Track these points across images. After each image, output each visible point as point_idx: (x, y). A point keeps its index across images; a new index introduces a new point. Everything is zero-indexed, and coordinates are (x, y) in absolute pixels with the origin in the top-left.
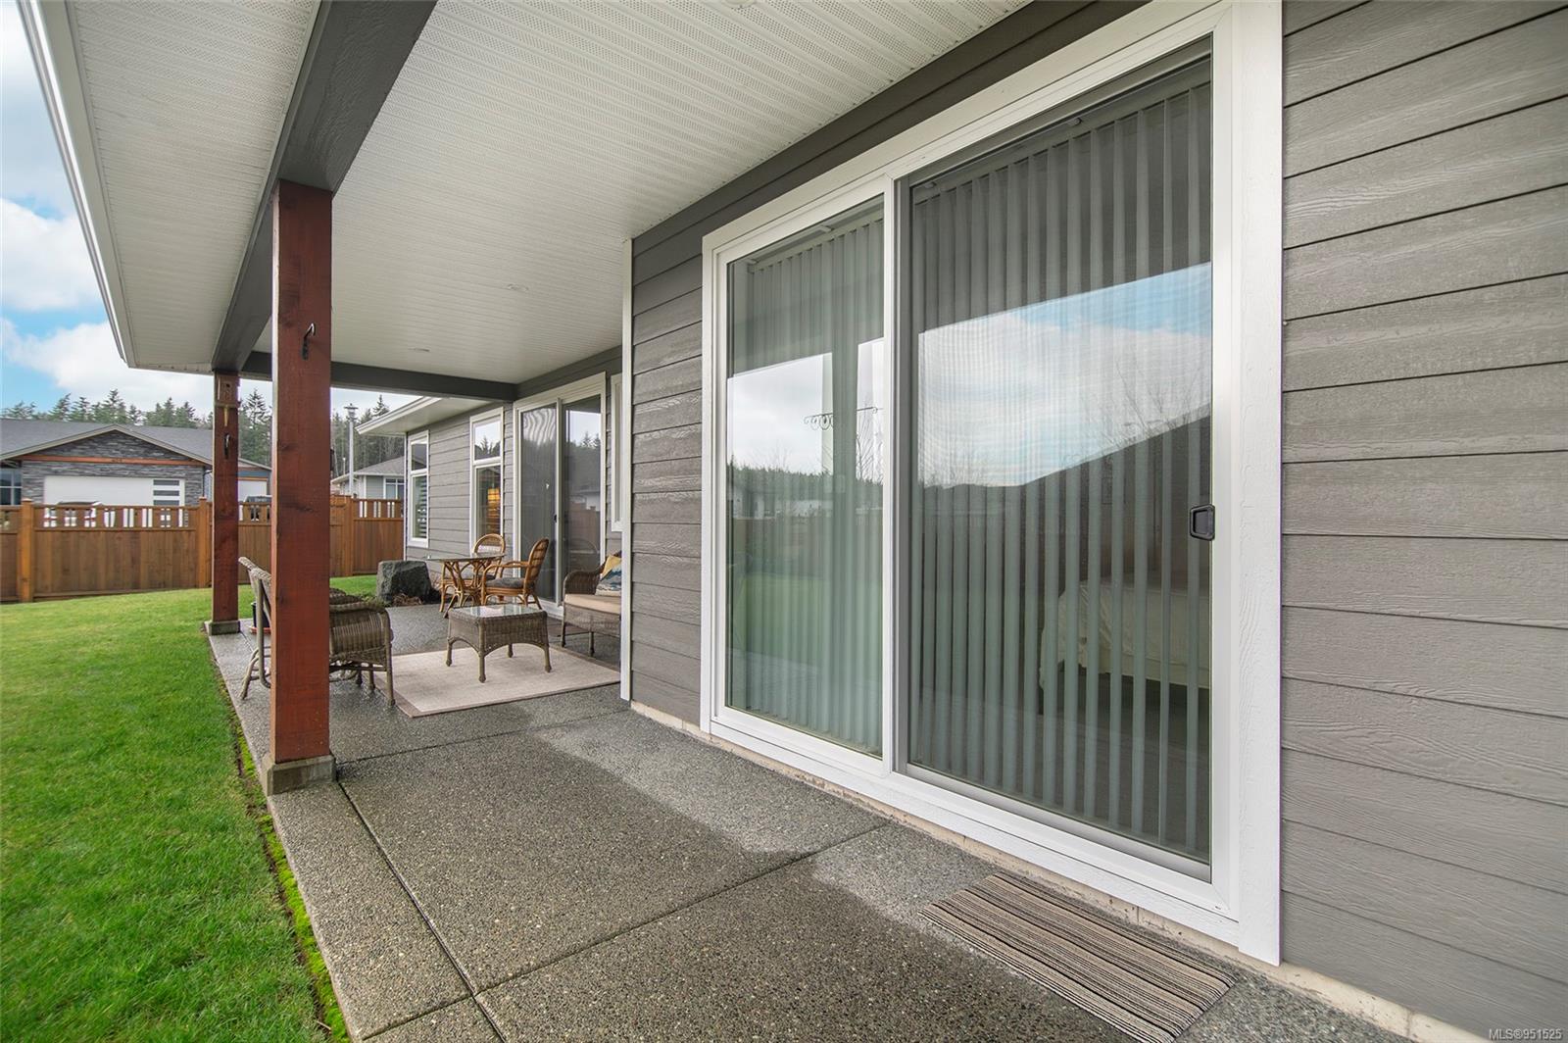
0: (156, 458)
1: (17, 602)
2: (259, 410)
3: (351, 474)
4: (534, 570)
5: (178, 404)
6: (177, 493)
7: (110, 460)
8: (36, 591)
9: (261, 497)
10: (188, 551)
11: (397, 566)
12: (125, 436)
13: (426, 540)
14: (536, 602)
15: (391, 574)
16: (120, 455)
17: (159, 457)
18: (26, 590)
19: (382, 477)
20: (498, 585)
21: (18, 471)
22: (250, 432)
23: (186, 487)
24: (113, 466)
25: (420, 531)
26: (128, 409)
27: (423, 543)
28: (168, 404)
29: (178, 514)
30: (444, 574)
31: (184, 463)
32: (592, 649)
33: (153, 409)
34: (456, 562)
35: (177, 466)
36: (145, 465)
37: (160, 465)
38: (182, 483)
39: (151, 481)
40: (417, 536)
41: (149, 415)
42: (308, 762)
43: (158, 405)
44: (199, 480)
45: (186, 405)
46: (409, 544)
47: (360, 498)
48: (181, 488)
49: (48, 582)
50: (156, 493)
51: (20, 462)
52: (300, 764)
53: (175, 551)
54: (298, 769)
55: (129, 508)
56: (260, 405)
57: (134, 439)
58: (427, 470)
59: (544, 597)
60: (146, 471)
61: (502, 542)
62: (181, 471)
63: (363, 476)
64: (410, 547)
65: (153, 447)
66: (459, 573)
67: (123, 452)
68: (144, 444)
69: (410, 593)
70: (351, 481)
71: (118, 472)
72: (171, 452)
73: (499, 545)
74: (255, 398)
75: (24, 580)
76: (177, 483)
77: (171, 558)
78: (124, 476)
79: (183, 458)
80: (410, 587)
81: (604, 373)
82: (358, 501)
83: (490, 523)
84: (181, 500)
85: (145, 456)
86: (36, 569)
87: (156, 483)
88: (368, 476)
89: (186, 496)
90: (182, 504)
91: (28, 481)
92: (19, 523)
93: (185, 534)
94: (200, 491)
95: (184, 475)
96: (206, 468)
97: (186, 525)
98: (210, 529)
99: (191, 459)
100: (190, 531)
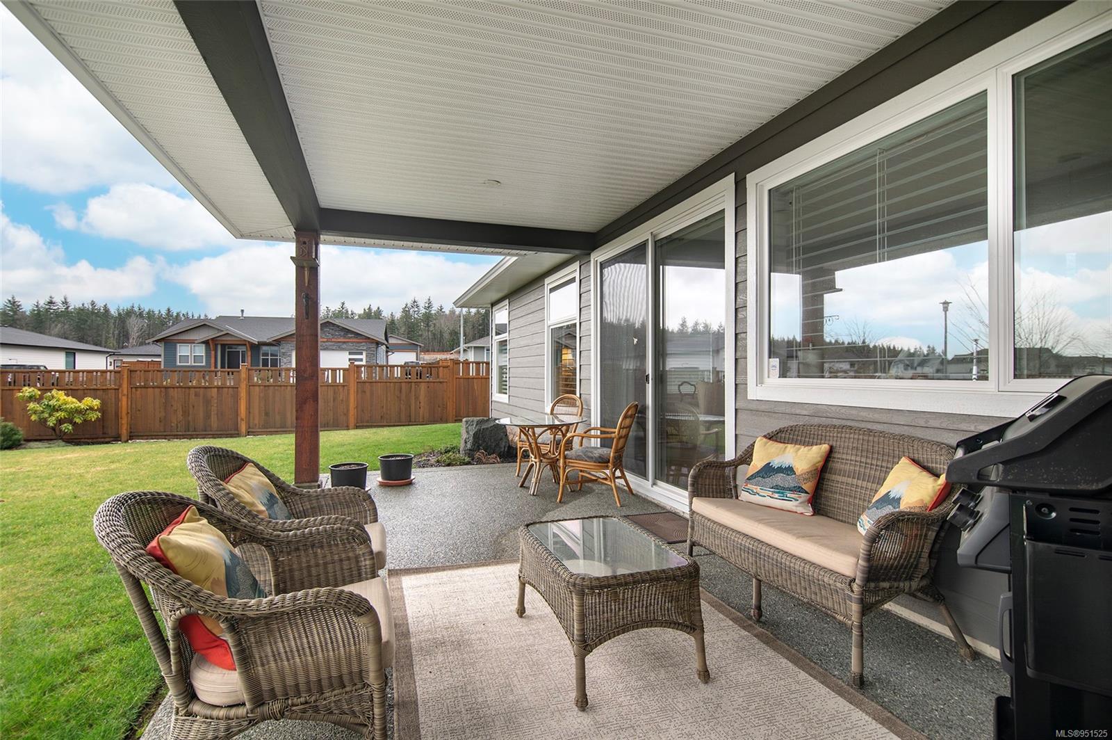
2: (416, 309)
3: (462, 346)
4: (622, 440)
5: (374, 309)
6: (361, 360)
7: (325, 340)
9: (412, 362)
10: (342, 400)
11: (479, 423)
12: (334, 324)
13: (507, 396)
14: (623, 477)
15: (473, 430)
16: (330, 336)
17: (351, 337)
19: (483, 347)
20: (578, 458)
21: (280, 348)
22: (412, 323)
23: (366, 356)
24: (327, 343)
25: (502, 390)
26: (350, 313)
27: (503, 398)
28: (369, 308)
29: (336, 373)
30: (520, 437)
31: (364, 341)
32: (759, 608)
33: (362, 312)
34: (533, 427)
35: (361, 343)
36: (344, 342)
37: (352, 342)
38: (364, 353)
39: (348, 352)
40: (500, 392)
41: (359, 315)
43: (365, 310)
44: (373, 351)
45: (378, 308)
46: (493, 399)
47: (470, 360)
48: (364, 357)
49: (256, 421)
50: (350, 360)
51: (280, 343)
53: (334, 400)
55: (340, 369)
56: (417, 306)
57: (338, 326)
58: (507, 334)
59: (633, 471)
60: (344, 346)
61: (578, 403)
62: (364, 346)
63: (471, 347)
64: (495, 402)
65: (349, 331)
66: (536, 440)
67: (332, 335)
68: (344, 329)
69: (490, 451)
70: (462, 351)
71: (330, 347)
72: (358, 334)
73: (574, 405)
74: (415, 302)
76: (361, 354)
77: (332, 406)
78: (333, 350)
79: (364, 337)
80: (489, 443)
81: (734, 174)
82: (469, 363)
83: (566, 384)
84: (364, 364)
85: (344, 337)
87: (350, 354)
88: (475, 347)
89: (367, 362)
91: (284, 354)
93: (340, 388)
94: (375, 358)
95: (365, 348)
96: (378, 344)
97: (342, 381)
98: (357, 385)
99: (369, 338)
100: (344, 386)
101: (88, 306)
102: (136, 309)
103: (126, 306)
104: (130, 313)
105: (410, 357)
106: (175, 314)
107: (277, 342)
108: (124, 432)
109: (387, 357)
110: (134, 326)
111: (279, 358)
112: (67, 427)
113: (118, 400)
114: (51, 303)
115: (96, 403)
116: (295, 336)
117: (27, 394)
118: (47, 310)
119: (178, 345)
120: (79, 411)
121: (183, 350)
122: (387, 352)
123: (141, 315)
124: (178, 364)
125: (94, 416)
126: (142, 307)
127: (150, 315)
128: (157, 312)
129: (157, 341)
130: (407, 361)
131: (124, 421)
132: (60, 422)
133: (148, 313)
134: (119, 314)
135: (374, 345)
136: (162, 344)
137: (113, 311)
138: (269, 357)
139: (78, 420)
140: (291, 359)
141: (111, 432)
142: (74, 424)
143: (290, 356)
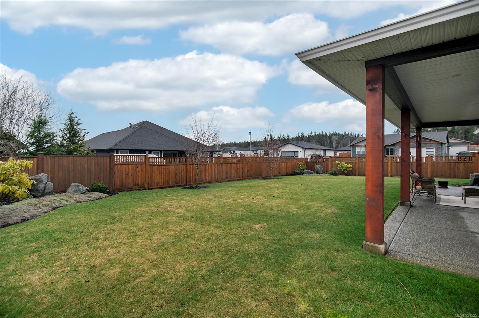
0: (427, 142)
1: (388, 177)
6: (433, 152)
7: (415, 143)
8: (392, 175)
10: (425, 168)
17: (428, 141)
18: (390, 175)
21: (394, 147)
23: (436, 150)
31: (435, 143)
35: (433, 143)
36: (424, 144)
37: (428, 144)
38: (435, 149)
39: (426, 148)
42: (406, 202)
44: (440, 147)
48: (434, 150)
49: (394, 173)
50: (427, 152)
51: (394, 145)
52: (404, 202)
54: (404, 203)
62: (434, 145)
72: (431, 140)
75: (389, 173)
76: (433, 149)
79: (434, 141)
84: (434, 153)
85: (424, 141)
86: (391, 171)
87: (427, 149)
89: (436, 152)
90: (434, 155)
91: (396, 150)
92: (388, 160)
93: (424, 164)
94: (440, 150)
95: (435, 146)
96: (442, 144)
97: (425, 161)
98: (431, 163)
99: (437, 141)
100: (425, 163)
101: (321, 133)
102: (335, 133)
103: (331, 132)
104: (333, 134)
105: (464, 149)
106: (347, 134)
107: (393, 145)
108: (357, 174)
109: (448, 149)
110: (335, 139)
111: (393, 151)
112: (346, 172)
113: (355, 165)
114: (311, 133)
115: (351, 166)
116: (400, 142)
117: (337, 163)
118: (310, 135)
119: (357, 147)
120: (348, 168)
121: (358, 149)
122: (448, 147)
123: (336, 134)
124: (357, 154)
125: (351, 169)
126: (336, 132)
127: (339, 134)
128: (341, 133)
129: (350, 146)
130: (461, 151)
131: (357, 171)
132: (344, 170)
133: (338, 134)
134: (330, 135)
135: (440, 145)
136: (352, 147)
137: (328, 134)
138: (389, 151)
139: (348, 170)
140: (399, 152)
141: (354, 174)
142: (347, 171)
143: (399, 150)
